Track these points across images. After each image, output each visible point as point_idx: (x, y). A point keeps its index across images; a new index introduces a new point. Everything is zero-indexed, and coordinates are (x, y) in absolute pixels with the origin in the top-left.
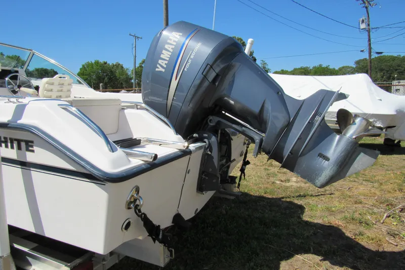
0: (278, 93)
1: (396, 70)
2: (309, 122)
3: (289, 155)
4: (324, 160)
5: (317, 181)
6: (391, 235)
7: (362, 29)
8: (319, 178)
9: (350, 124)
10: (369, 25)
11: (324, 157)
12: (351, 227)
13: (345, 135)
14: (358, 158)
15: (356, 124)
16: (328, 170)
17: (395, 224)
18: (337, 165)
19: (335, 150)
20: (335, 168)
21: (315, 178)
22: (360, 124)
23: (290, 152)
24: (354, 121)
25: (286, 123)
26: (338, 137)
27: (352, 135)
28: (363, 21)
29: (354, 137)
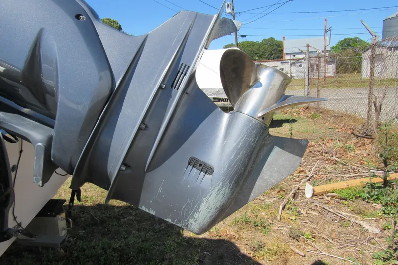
0: (78, 17)
1: (256, 54)
2: (160, 87)
3: (120, 170)
4: (203, 173)
5: (191, 221)
6: (294, 238)
7: (228, 13)
8: (196, 215)
9: (250, 87)
10: (233, 10)
11: (200, 165)
12: (246, 234)
13: (239, 111)
14: (269, 159)
15: (261, 85)
16: (213, 196)
17: (293, 218)
18: (230, 183)
19: (223, 147)
20: (227, 190)
21: (187, 214)
22: (269, 84)
23: (124, 163)
24: (256, 80)
25: (106, 92)
26: (226, 117)
27: (255, 110)
28: (228, 6)
29: (260, 115)
